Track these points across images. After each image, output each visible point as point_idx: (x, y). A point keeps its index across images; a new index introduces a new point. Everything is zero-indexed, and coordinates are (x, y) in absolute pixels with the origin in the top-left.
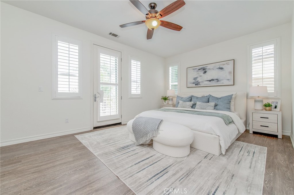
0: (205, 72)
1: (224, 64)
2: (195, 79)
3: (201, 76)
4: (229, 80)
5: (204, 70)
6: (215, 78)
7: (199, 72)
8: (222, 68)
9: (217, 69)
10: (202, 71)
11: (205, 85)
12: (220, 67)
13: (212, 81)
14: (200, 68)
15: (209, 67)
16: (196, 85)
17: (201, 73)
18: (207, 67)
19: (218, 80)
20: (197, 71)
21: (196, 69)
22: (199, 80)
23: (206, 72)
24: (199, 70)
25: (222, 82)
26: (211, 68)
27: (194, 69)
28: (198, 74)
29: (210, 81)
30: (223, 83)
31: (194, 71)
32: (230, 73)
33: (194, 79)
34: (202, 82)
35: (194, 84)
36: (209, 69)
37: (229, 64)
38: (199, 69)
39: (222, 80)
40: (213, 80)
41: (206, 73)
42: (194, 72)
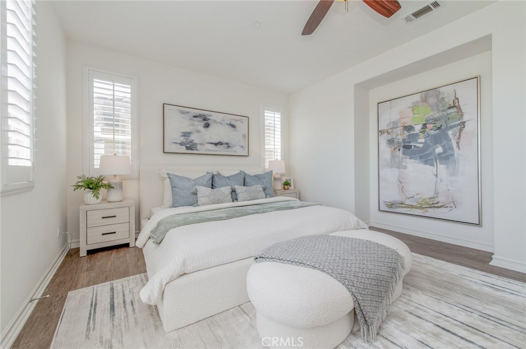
0: (207, 126)
1: (237, 121)
2: (186, 135)
3: (198, 131)
4: (243, 147)
5: (205, 120)
6: (224, 141)
7: (196, 123)
8: (233, 126)
9: (227, 124)
10: (200, 121)
11: (206, 151)
12: (232, 123)
13: (219, 146)
14: (198, 115)
15: (214, 117)
16: (188, 148)
17: (199, 125)
18: (210, 116)
19: (228, 145)
20: (190, 119)
21: (187, 113)
22: (195, 138)
23: (209, 125)
24: (195, 117)
25: (234, 149)
26: (218, 121)
27: (182, 113)
28: (193, 125)
29: (216, 144)
30: (235, 151)
31: (182, 115)
32: (244, 136)
33: (184, 136)
34: (201, 144)
35: (184, 147)
36: (215, 121)
37: (242, 122)
38: (195, 115)
39: (235, 146)
40: (220, 143)
41: (209, 129)
42: (182, 117)
